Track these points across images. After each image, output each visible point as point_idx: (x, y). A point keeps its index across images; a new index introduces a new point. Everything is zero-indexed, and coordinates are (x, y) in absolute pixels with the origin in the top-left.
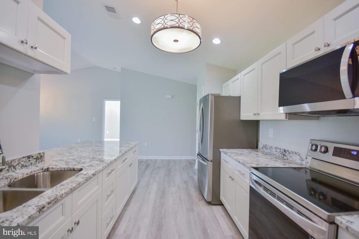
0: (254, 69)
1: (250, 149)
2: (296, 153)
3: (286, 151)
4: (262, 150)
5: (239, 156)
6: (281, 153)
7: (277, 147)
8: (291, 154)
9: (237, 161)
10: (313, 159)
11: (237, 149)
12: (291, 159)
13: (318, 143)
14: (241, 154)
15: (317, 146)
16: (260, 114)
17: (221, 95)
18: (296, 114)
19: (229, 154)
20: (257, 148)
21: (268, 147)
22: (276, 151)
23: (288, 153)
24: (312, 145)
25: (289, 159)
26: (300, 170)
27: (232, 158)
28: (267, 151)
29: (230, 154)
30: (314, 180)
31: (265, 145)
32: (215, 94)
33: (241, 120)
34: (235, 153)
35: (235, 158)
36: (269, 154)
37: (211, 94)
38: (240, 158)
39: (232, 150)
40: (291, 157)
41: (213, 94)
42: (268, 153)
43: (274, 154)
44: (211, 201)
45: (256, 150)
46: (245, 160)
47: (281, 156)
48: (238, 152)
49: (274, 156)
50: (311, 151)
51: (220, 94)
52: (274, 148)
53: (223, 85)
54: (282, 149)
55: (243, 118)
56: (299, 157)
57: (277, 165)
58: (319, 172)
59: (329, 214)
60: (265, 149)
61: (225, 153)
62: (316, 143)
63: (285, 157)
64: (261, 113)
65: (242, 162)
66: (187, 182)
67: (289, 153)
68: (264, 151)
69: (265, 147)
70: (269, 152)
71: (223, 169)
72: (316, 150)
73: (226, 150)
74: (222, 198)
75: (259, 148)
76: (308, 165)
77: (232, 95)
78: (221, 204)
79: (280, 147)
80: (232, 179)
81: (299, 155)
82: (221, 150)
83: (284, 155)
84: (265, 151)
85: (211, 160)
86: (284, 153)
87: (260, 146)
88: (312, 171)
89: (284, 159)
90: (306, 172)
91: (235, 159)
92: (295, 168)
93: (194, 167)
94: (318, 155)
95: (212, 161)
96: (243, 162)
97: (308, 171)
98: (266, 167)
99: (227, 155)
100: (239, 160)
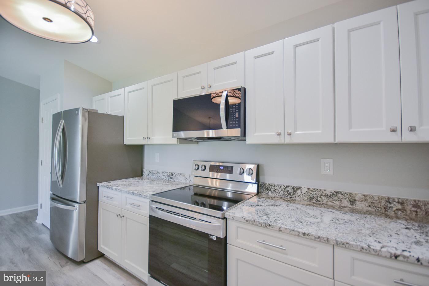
0: (143, 88)
1: (135, 177)
2: (181, 175)
3: (173, 174)
4: (148, 177)
5: (128, 187)
6: (168, 177)
7: (164, 171)
8: (177, 176)
9: (129, 193)
10: (195, 177)
11: (121, 180)
12: (177, 181)
13: (199, 163)
14: (128, 184)
15: (198, 166)
16: (150, 138)
17: (98, 112)
18: (185, 139)
19: (115, 188)
20: (142, 175)
21: (154, 172)
22: (163, 176)
23: (174, 175)
24: (196, 165)
25: (175, 181)
26: (185, 189)
27: (121, 191)
28: (154, 177)
29: (117, 187)
30: (196, 194)
31: (151, 171)
32: (89, 109)
33: (125, 144)
34: (122, 185)
35: (125, 190)
36: (156, 179)
37: (83, 109)
38: (131, 189)
39: (115, 182)
40: (177, 178)
41: (87, 110)
42: (154, 179)
43: (161, 179)
44: (85, 259)
45: (141, 177)
46: (138, 190)
47: (168, 180)
48: (125, 183)
49: (161, 180)
50: (195, 171)
51: (97, 110)
52: (161, 172)
53: (94, 98)
54: (169, 173)
55: (126, 142)
56: (184, 178)
57: (170, 188)
58: (199, 187)
59: (222, 212)
60: (151, 175)
61: (107, 188)
62: (198, 164)
63: (171, 180)
64: (152, 138)
65: (136, 193)
66: (29, 248)
67: (176, 175)
68: (150, 177)
69: (151, 173)
70: (155, 177)
71: (103, 209)
72: (198, 169)
73: (106, 184)
74: (102, 248)
75: (144, 176)
76: (191, 184)
77: (110, 113)
78: (101, 256)
79: (167, 171)
80: (121, 217)
81: (184, 176)
82: (98, 184)
83: (171, 178)
84: (152, 177)
85: (83, 201)
86: (170, 176)
87: (146, 172)
88: (195, 186)
89: (171, 182)
90: (190, 189)
91: (126, 192)
92: (181, 188)
93: (36, 222)
94: (200, 173)
95: (85, 202)
96: (138, 192)
97: (192, 187)
98: (162, 192)
99: (112, 189)
100: (132, 192)
